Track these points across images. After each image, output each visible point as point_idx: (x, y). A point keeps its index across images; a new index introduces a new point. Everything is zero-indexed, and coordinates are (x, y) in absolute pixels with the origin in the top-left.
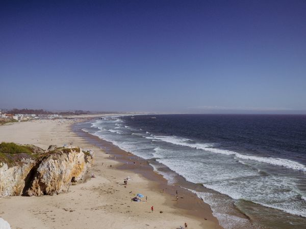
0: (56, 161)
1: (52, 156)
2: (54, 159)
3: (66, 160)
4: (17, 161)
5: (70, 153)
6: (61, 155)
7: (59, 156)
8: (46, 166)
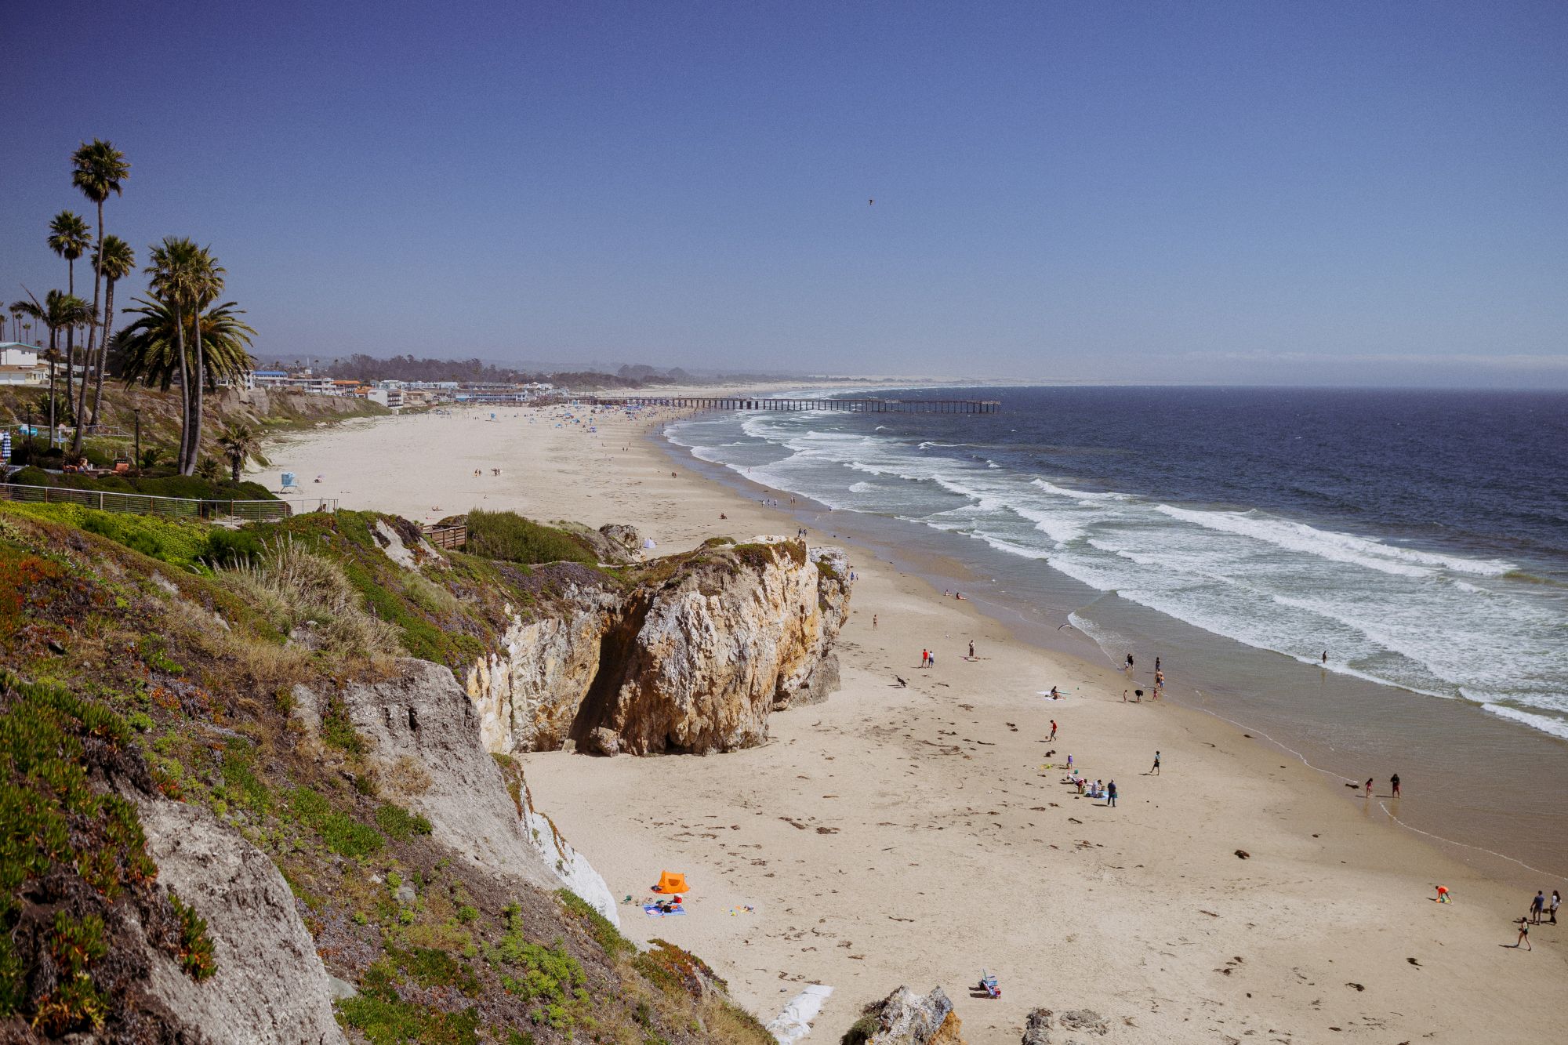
0: (714, 599)
1: (694, 579)
2: (708, 592)
3: (757, 599)
4: (548, 598)
5: (769, 567)
6: (732, 573)
7: (727, 578)
8: (672, 623)
